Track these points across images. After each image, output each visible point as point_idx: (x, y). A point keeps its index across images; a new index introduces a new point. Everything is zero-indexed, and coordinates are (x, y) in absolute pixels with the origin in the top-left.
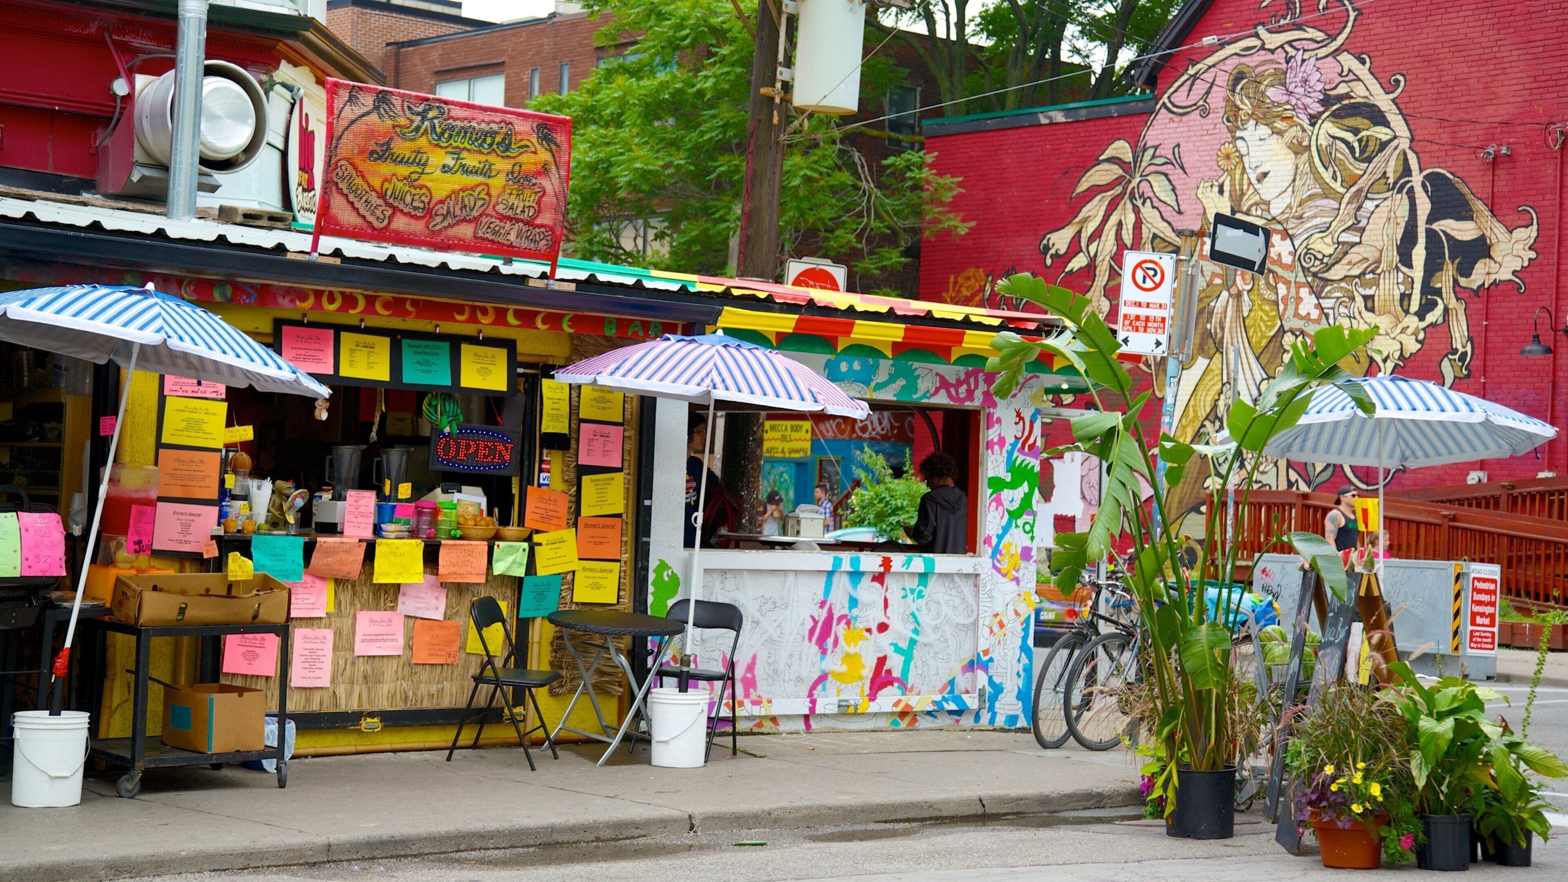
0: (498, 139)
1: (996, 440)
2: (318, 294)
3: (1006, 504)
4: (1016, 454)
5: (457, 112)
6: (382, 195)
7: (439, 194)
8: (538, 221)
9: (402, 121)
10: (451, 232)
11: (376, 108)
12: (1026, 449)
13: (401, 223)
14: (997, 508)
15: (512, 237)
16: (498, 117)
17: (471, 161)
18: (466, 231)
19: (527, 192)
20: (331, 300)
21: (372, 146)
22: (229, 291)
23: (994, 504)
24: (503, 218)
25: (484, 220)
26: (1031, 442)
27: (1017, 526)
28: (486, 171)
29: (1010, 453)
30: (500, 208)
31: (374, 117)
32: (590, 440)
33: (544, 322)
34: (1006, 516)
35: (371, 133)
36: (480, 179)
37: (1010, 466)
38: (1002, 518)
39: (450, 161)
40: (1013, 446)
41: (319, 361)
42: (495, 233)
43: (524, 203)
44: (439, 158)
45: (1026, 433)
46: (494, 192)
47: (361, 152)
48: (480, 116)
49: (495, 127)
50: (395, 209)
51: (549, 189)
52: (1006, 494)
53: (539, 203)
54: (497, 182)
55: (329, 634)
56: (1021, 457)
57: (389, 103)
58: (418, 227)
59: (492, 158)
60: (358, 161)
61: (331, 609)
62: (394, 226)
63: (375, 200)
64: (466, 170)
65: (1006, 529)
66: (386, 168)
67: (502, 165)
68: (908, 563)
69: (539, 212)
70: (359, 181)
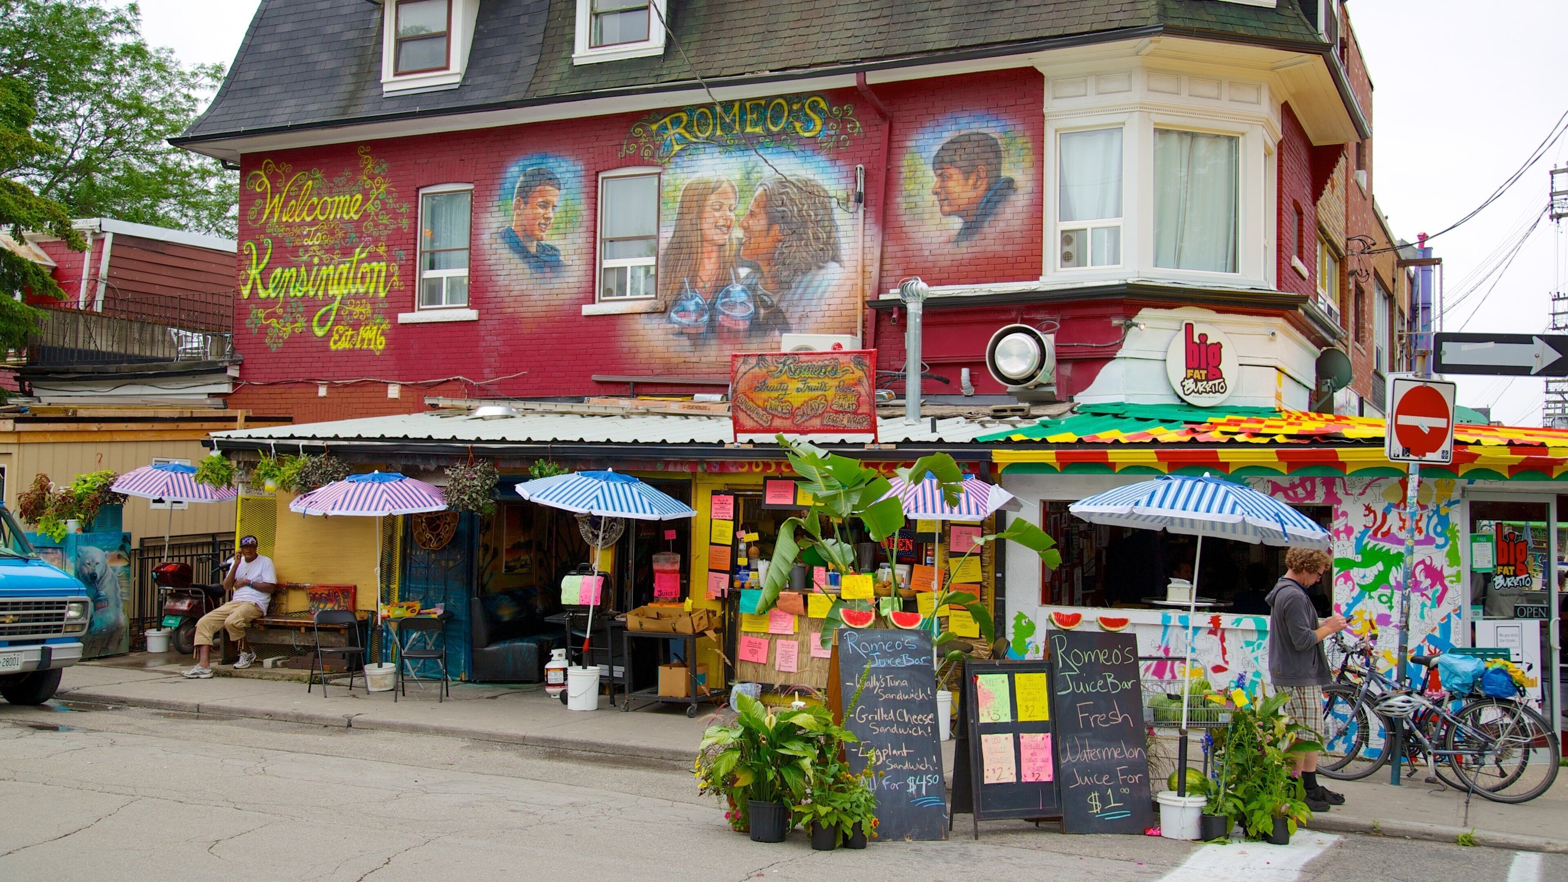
0: (829, 369)
1: (1342, 529)
2: (750, 464)
3: (1356, 580)
4: (1366, 540)
5: (803, 358)
6: (765, 409)
7: (796, 405)
8: (860, 411)
9: (772, 368)
10: (806, 424)
11: (758, 364)
12: (1379, 536)
13: (777, 423)
14: (1345, 583)
15: (845, 422)
16: (829, 357)
17: (813, 383)
18: (816, 423)
19: (849, 396)
20: (757, 466)
21: (756, 384)
22: (705, 466)
23: (1342, 579)
24: (837, 412)
25: (826, 415)
26: (1384, 529)
27: (1370, 597)
28: (823, 388)
29: (1359, 540)
30: (835, 407)
31: (757, 369)
32: (958, 536)
33: (884, 468)
34: (1357, 590)
35: (755, 377)
36: (820, 393)
37: (1360, 548)
38: (1352, 590)
39: (801, 385)
40: (1363, 534)
41: (785, 497)
42: (833, 421)
43: (848, 403)
44: (794, 385)
45: (1379, 522)
46: (829, 399)
47: (750, 389)
48: (818, 358)
49: (827, 362)
50: (774, 416)
51: (863, 392)
52: (1355, 572)
53: (858, 400)
54: (830, 394)
55: (796, 643)
56: (1372, 543)
57: (764, 360)
58: (788, 423)
59: (826, 380)
60: (748, 393)
61: (797, 630)
62: (774, 424)
63: (760, 411)
64: (811, 389)
65: (1357, 600)
66: (765, 395)
67: (832, 383)
68: (1238, 622)
69: (859, 406)
70: (751, 403)
